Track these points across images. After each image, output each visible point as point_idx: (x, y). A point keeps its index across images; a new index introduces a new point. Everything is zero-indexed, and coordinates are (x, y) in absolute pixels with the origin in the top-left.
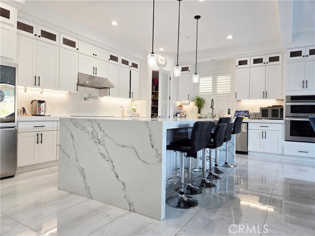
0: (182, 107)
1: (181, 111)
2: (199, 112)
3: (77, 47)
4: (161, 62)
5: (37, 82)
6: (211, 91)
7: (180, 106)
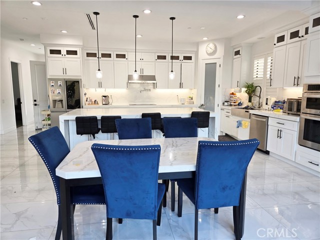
0: (235, 94)
1: (232, 99)
2: (250, 101)
3: (126, 57)
4: (210, 51)
5: (100, 85)
6: (262, 76)
7: (233, 94)
